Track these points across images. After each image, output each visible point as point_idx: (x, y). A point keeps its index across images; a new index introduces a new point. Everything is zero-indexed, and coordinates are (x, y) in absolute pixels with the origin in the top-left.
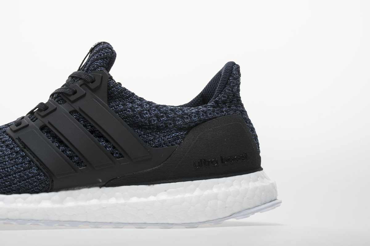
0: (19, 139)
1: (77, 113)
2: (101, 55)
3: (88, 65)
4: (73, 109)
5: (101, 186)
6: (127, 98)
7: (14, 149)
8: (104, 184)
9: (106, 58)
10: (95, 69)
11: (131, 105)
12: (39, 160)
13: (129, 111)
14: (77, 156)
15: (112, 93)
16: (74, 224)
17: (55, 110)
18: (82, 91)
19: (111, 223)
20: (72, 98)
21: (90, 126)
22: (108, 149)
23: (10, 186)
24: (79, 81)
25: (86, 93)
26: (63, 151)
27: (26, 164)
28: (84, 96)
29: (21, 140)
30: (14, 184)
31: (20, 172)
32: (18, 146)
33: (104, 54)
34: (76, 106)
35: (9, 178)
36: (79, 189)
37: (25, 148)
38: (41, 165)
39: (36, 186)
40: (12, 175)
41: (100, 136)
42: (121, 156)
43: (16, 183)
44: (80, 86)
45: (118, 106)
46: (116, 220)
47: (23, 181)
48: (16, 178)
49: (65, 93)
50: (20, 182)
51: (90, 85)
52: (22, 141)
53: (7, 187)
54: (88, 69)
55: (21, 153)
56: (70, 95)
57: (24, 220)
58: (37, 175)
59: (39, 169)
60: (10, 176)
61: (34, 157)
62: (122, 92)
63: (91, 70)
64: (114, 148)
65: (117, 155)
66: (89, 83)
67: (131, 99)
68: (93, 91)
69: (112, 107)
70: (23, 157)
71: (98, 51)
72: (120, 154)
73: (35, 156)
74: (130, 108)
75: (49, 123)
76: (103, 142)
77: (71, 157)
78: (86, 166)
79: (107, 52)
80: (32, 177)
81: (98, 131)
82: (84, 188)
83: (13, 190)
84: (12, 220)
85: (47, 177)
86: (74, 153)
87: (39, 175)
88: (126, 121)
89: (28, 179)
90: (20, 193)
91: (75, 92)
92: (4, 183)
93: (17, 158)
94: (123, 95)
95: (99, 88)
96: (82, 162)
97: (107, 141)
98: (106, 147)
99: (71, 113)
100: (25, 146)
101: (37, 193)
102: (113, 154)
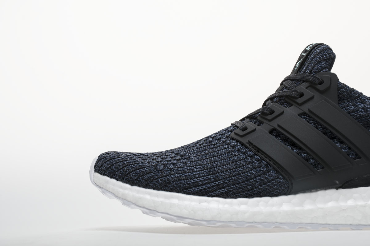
0: (250, 143)
1: (306, 115)
2: (323, 57)
3: (310, 68)
4: (302, 112)
5: (337, 188)
6: (357, 98)
7: (247, 154)
8: (340, 185)
9: (329, 59)
10: (320, 71)
11: (362, 105)
12: (275, 162)
13: (361, 111)
14: (313, 159)
15: (340, 94)
16: (315, 226)
17: (282, 113)
18: (309, 93)
19: (351, 225)
20: (300, 100)
21: (321, 127)
22: (343, 150)
23: (252, 189)
24: (304, 84)
25: (314, 95)
26: (298, 154)
27: (263, 168)
28: (312, 98)
29: (252, 144)
30: (256, 188)
31: (260, 176)
32: (250, 151)
33: (326, 55)
34: (305, 108)
35: (250, 182)
36: (316, 191)
37: (258, 152)
38: (278, 167)
39: (276, 189)
40: (253, 178)
41: (333, 137)
42: (357, 156)
43: (258, 187)
44: (307, 88)
45: (349, 106)
46: (356, 222)
47: (264, 184)
48: (257, 182)
49: (290, 96)
50: (261, 186)
51: (319, 87)
52: (255, 146)
53: (249, 191)
54: (311, 72)
55: (256, 157)
56: (297, 98)
57: (269, 223)
58: (277, 179)
59: (277, 172)
60: (251, 179)
61: (270, 161)
62: (351, 93)
63: (315, 72)
64: (349, 148)
65: (353, 156)
66: (316, 84)
67: (361, 99)
68: (321, 92)
69: (343, 108)
70: (258, 160)
71: (320, 53)
72: (357, 155)
73: (271, 159)
74: (363, 108)
75: (279, 126)
76: (337, 143)
77: (307, 160)
78: (323, 168)
79: (329, 54)
80: (272, 180)
81: (330, 132)
82: (321, 190)
83: (254, 194)
84: (259, 223)
85: (287, 180)
86: (310, 155)
87: (278, 178)
88: (358, 121)
89: (268, 182)
90: (261, 197)
91: (302, 95)
92: (246, 187)
93: (253, 162)
94: (352, 96)
95: (328, 89)
96: (319, 164)
97: (341, 142)
98: (341, 148)
99: (300, 115)
100: (259, 150)
101: (277, 196)
102: (349, 155)
